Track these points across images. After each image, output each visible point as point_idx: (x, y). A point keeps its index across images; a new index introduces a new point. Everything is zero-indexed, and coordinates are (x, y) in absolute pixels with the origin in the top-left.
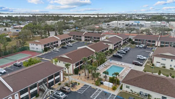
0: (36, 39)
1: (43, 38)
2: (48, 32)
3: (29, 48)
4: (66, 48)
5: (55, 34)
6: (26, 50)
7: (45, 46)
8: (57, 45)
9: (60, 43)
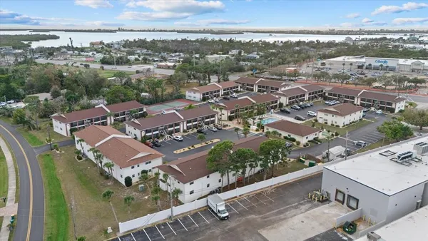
0: (192, 85)
1: (201, 85)
2: (209, 77)
3: (185, 96)
4: (228, 99)
5: (217, 80)
6: (182, 98)
7: (204, 94)
8: (218, 95)
9: (222, 92)
